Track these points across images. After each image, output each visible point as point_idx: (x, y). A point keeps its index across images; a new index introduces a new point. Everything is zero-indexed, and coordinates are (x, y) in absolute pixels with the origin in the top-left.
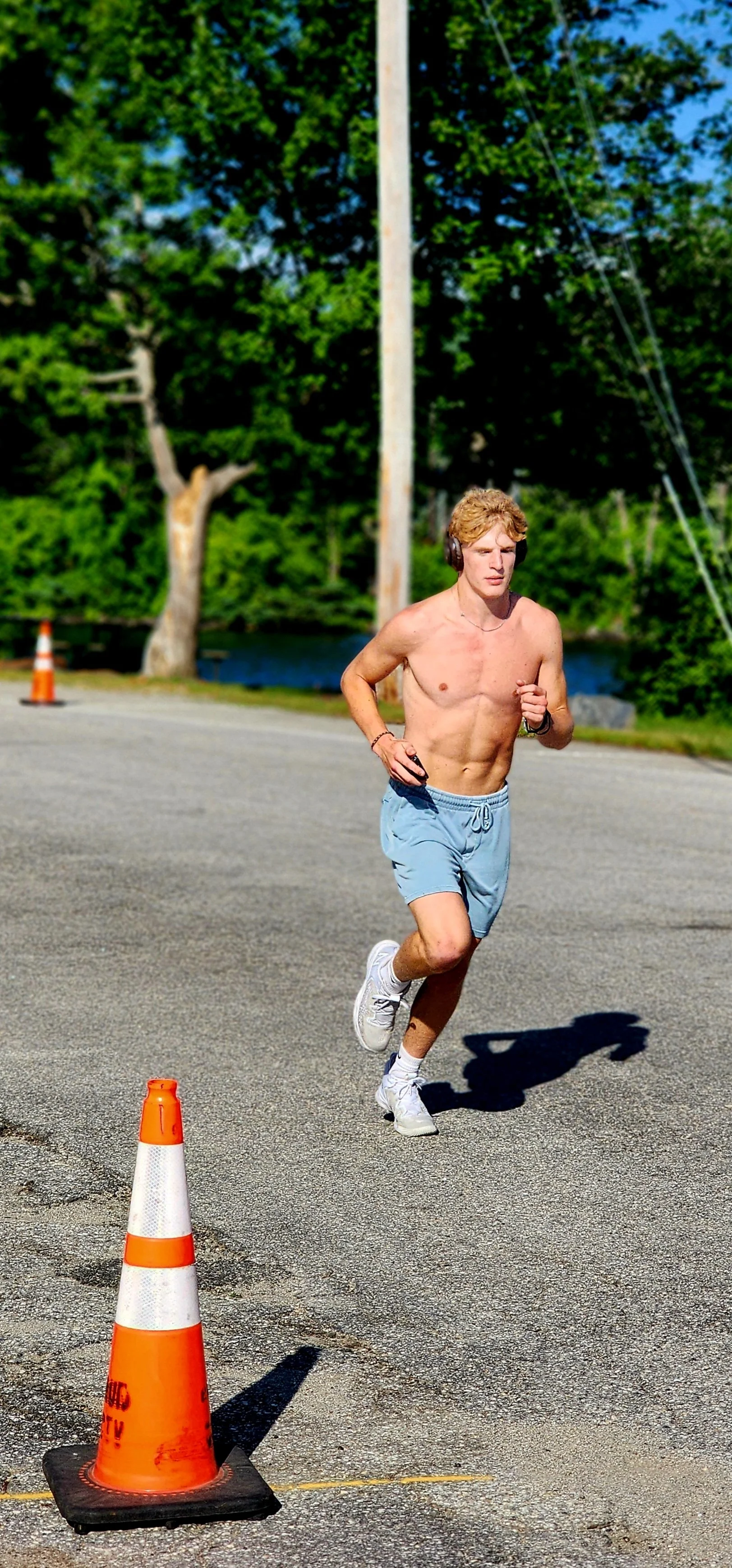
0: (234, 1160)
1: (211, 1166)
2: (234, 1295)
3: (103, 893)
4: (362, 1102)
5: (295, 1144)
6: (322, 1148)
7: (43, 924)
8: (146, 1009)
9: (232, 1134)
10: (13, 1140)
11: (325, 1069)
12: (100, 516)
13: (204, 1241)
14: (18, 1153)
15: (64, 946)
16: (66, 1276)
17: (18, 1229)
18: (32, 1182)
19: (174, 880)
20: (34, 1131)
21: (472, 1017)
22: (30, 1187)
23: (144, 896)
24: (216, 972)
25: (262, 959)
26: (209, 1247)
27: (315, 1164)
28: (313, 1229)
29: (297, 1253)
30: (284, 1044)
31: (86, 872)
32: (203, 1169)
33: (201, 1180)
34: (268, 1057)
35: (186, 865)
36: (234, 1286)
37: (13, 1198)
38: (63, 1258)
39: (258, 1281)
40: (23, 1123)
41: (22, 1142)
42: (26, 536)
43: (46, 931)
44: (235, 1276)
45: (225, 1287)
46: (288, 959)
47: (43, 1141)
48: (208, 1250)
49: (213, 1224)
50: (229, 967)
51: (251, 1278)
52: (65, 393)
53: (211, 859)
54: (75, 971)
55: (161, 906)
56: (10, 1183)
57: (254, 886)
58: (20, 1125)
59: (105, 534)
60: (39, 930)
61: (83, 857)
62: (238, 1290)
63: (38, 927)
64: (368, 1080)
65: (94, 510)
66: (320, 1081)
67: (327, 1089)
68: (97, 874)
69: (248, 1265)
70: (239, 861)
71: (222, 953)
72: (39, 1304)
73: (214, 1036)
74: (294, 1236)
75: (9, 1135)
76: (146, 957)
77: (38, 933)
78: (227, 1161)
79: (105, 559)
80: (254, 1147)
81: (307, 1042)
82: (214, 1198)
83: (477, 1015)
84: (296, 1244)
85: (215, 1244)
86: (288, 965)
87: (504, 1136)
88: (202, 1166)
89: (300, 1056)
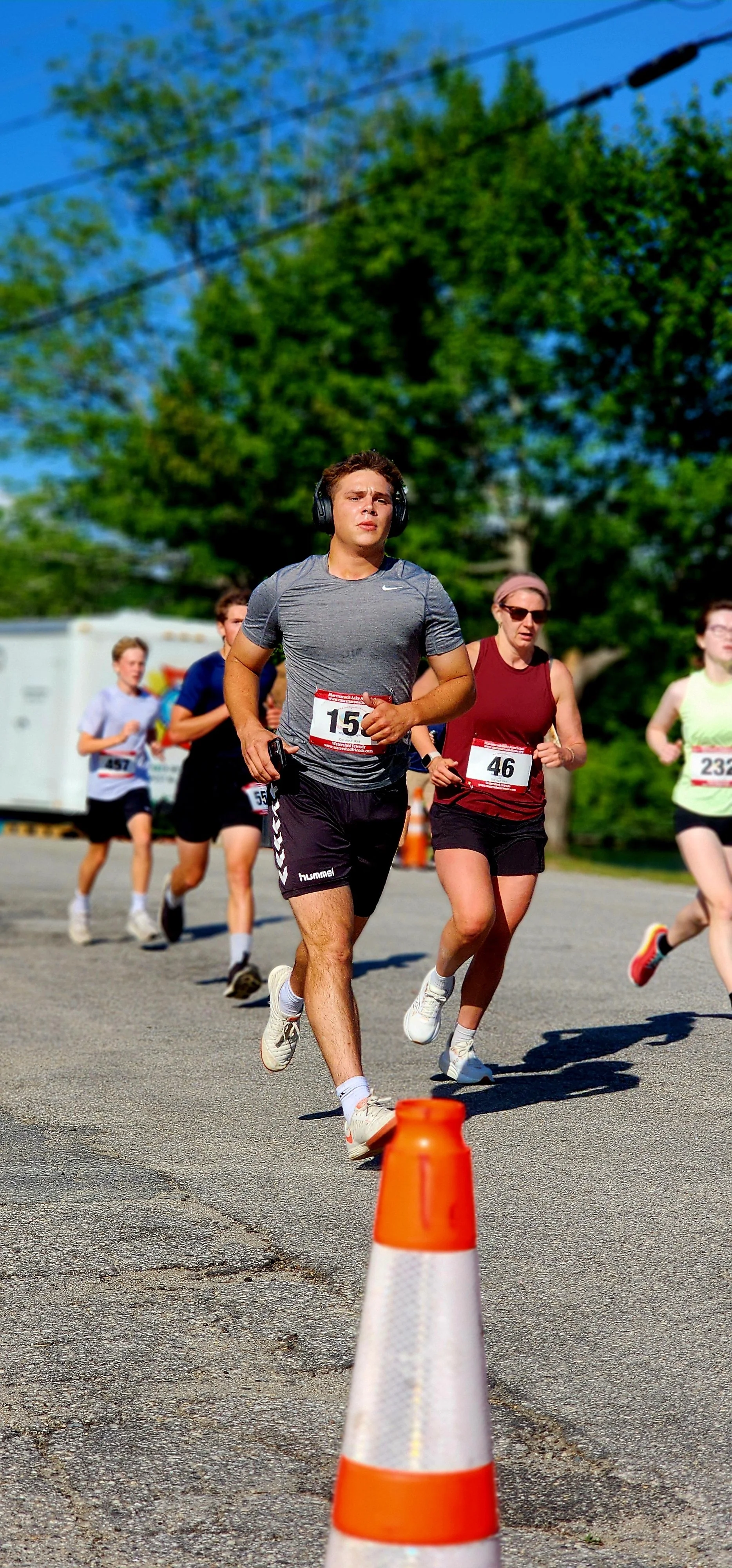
0: (594, 1313)
1: (560, 1321)
2: (590, 1540)
5: (681, 1293)
6: (721, 1300)
7: (380, 1043)
9: (591, 1277)
10: (284, 1276)
13: (543, 1438)
14: (286, 1293)
15: (401, 1063)
16: (313, 1493)
17: (257, 1408)
18: (296, 1335)
19: (534, 1004)
20: (316, 1265)
22: (292, 1343)
23: (499, 1018)
26: (551, 1449)
27: (712, 1323)
28: (717, 1425)
29: (693, 1467)
30: (662, 1166)
32: (547, 1324)
33: (544, 1341)
35: (550, 992)
36: (589, 1522)
37: (262, 1359)
38: (314, 1461)
39: (630, 1515)
40: (302, 1254)
41: (296, 1279)
43: (381, 1049)
44: (590, 1505)
45: (574, 1525)
46: (663, 1078)
47: (324, 1279)
48: (549, 1455)
49: (558, 1411)
51: (617, 1508)
53: (576, 986)
54: (408, 1087)
55: (518, 1027)
56: (264, 1336)
57: (623, 1010)
58: (297, 1257)
60: (374, 1048)
62: (596, 1532)
63: (373, 1045)
67: (721, 1221)
69: (614, 1484)
70: (608, 988)
72: (256, 1545)
73: (572, 1155)
74: (686, 1437)
75: (281, 1270)
77: (372, 1051)
78: (582, 1313)
80: (623, 1295)
82: (563, 1368)
84: (692, 1449)
85: (561, 1444)
88: (546, 1320)
89: (683, 1181)
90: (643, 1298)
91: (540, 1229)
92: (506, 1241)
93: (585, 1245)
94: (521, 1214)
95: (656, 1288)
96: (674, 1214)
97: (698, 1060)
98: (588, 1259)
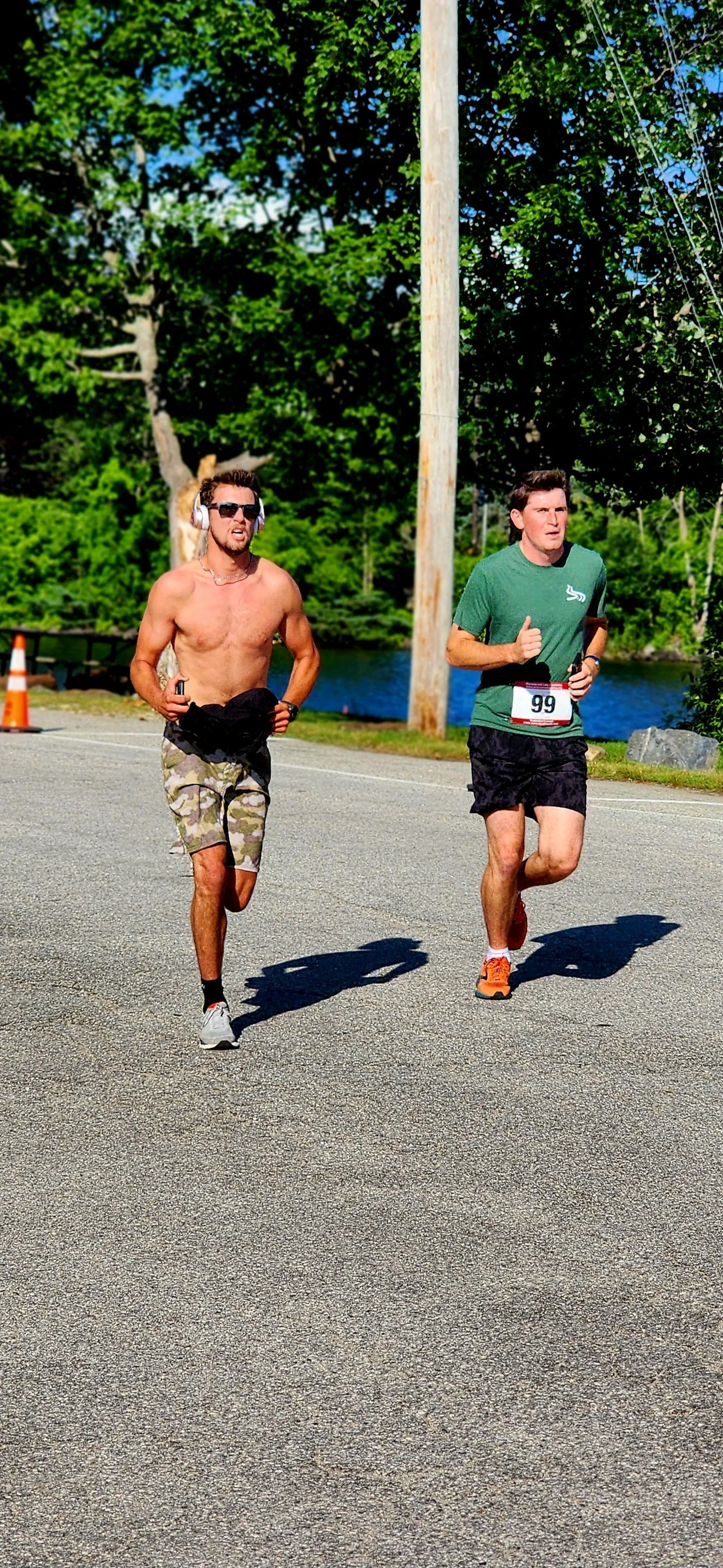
3: (43, 996)
4: (378, 1395)
8: (71, 1198)
11: (323, 1324)
12: (114, 519)
19: (139, 979)
21: (544, 1219)
24: (180, 1131)
25: (246, 1108)
31: (25, 964)
34: (238, 1298)
42: (34, 538)
50: (199, 1122)
52: (50, 366)
59: (118, 538)
61: (24, 943)
64: (389, 1347)
65: (107, 512)
66: (315, 1347)
68: (40, 966)
71: (191, 1098)
76: (84, 1102)
79: (118, 566)
81: (300, 1268)
83: (551, 1215)
86: (281, 1120)
87: (607, 1479)
89: (287, 1296)
90: (220, 1505)
91: (114, 1386)
92: (72, 1410)
93: (163, 1413)
94: (94, 1360)
95: (237, 1486)
96: (272, 1354)
97: (326, 1077)
98: (163, 1438)
